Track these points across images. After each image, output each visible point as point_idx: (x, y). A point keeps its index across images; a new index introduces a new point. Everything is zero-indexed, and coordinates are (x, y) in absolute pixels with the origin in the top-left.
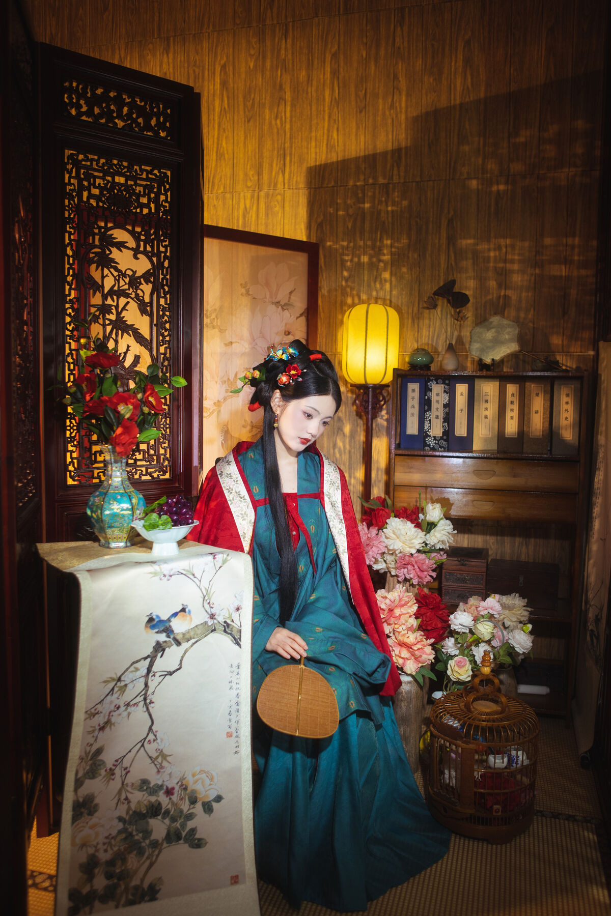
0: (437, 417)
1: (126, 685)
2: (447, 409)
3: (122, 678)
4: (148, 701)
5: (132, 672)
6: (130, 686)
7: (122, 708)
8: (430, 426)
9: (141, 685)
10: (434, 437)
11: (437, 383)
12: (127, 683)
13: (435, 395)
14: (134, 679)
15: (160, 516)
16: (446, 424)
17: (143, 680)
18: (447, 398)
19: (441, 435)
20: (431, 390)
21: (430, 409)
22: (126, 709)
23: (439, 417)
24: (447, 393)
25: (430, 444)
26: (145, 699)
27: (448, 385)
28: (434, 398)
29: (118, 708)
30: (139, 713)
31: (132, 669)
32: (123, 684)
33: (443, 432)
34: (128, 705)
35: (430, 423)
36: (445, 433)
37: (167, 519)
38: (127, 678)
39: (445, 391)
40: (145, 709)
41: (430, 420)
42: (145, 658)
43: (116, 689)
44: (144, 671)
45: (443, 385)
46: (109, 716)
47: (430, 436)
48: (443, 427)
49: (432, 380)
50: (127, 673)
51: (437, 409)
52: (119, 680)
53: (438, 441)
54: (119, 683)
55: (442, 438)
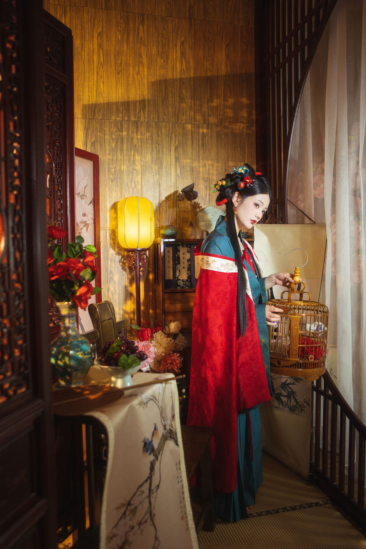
0: (184, 268)
1: (136, 508)
2: (190, 262)
3: (132, 502)
4: (152, 515)
5: (139, 495)
6: (140, 508)
7: (136, 528)
8: (180, 274)
9: (146, 505)
10: (183, 280)
11: (183, 247)
12: (136, 505)
13: (182, 254)
14: (142, 500)
15: (128, 356)
16: (189, 272)
17: (147, 500)
18: (189, 256)
19: (187, 279)
20: (179, 251)
21: (179, 263)
22: (139, 527)
23: (185, 268)
24: (189, 253)
25: (180, 285)
26: (151, 515)
27: (189, 247)
28: (181, 256)
29: (133, 528)
30: (148, 527)
31: (139, 493)
32: (133, 507)
33: (188, 277)
34: (140, 524)
35: (180, 272)
36: (189, 277)
37: (133, 357)
38: (135, 502)
39: (188, 252)
40: (151, 523)
41: (180, 270)
42: (146, 481)
43: (128, 513)
44: (147, 492)
45: (186, 248)
46: (126, 536)
47: (180, 280)
48: (188, 273)
49: (180, 245)
50: (135, 497)
51: (184, 263)
52: (129, 504)
53: (185, 282)
54: (129, 508)
55: (187, 281)
